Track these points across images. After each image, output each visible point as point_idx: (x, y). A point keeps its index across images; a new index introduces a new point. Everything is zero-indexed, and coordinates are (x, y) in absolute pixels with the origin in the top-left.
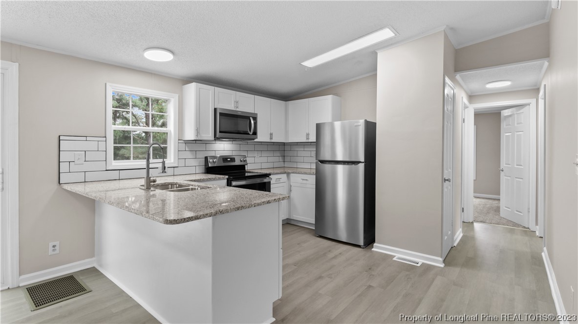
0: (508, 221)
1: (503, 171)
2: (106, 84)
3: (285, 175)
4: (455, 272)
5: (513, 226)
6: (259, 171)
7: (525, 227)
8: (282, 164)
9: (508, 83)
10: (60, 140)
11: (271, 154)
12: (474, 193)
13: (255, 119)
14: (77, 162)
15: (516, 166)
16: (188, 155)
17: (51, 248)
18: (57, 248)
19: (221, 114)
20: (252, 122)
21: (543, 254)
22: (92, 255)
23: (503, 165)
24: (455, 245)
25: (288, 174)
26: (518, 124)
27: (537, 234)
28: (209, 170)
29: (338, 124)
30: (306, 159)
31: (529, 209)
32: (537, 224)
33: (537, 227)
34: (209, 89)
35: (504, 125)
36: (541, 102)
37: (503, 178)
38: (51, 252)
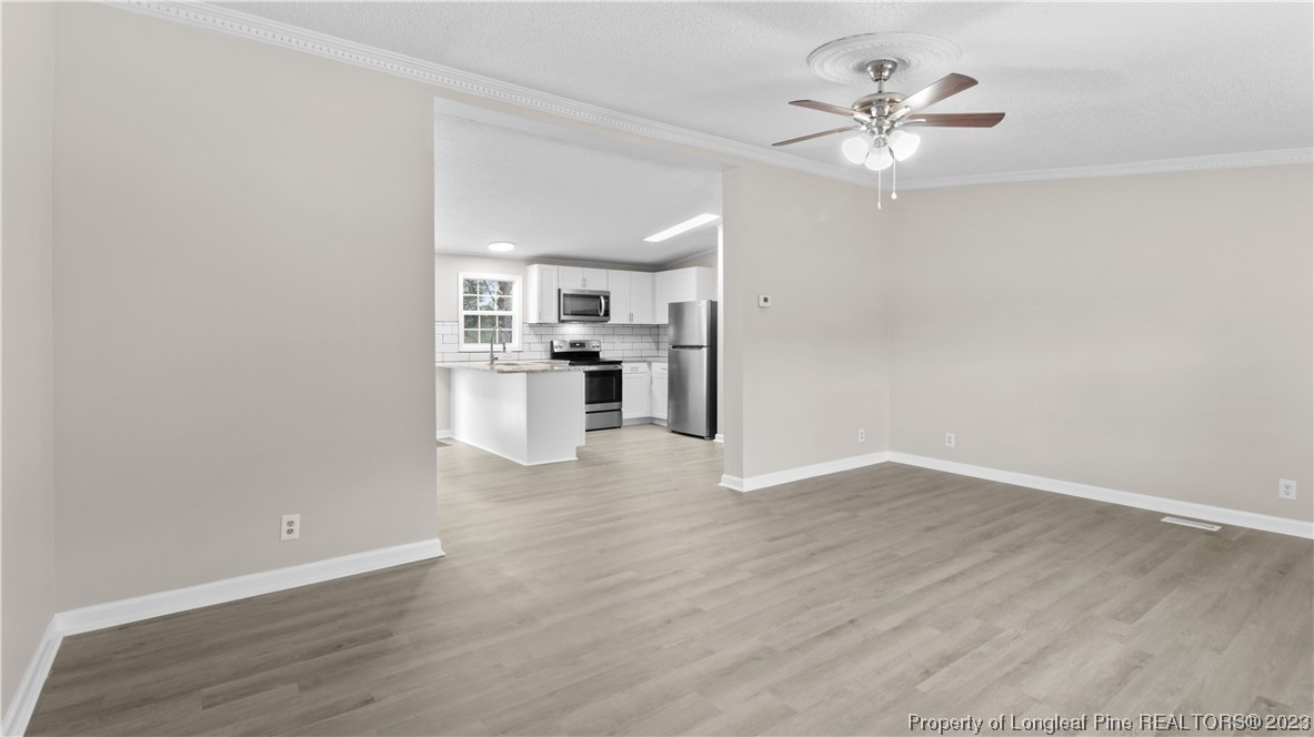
2: (458, 271)
3: (645, 364)
6: (615, 358)
8: (653, 353)
13: (607, 298)
19: (565, 295)
20: (603, 301)
25: (649, 363)
28: (556, 356)
34: (553, 269)
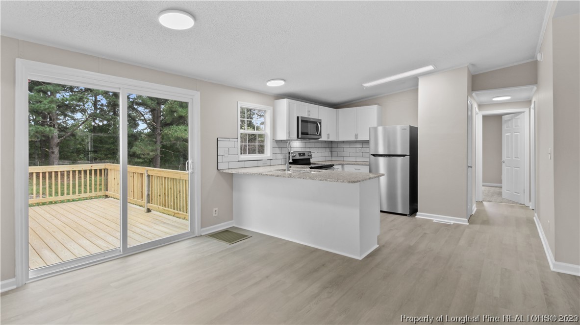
0: (509, 200)
1: (504, 162)
2: (237, 102)
4: (477, 227)
5: (513, 203)
6: (323, 163)
7: (521, 204)
8: (330, 158)
9: (508, 98)
10: (218, 141)
11: (324, 150)
12: (483, 182)
13: (320, 124)
14: (225, 156)
15: (514, 159)
16: (278, 151)
17: (214, 212)
18: (217, 212)
19: (301, 121)
20: (319, 126)
21: (534, 218)
22: (232, 219)
23: (504, 158)
24: (473, 214)
25: (343, 165)
26: (515, 126)
27: (531, 208)
29: (380, 129)
30: (352, 154)
31: (524, 190)
32: (530, 201)
33: (530, 203)
34: (295, 103)
35: (504, 127)
36: (532, 111)
37: (504, 168)
38: (214, 215)
